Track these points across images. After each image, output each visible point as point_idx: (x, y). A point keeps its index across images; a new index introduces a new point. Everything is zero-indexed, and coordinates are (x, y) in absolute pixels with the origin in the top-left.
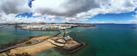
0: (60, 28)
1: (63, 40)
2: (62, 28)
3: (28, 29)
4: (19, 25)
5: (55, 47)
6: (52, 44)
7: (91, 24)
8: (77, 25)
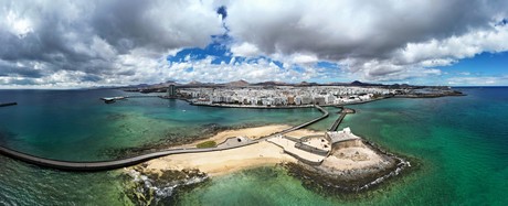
0: (327, 100)
1: (326, 142)
2: (337, 101)
3: (214, 102)
4: (182, 91)
5: (291, 164)
6: (285, 152)
7: (446, 88)
8: (394, 92)
